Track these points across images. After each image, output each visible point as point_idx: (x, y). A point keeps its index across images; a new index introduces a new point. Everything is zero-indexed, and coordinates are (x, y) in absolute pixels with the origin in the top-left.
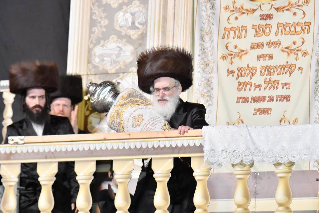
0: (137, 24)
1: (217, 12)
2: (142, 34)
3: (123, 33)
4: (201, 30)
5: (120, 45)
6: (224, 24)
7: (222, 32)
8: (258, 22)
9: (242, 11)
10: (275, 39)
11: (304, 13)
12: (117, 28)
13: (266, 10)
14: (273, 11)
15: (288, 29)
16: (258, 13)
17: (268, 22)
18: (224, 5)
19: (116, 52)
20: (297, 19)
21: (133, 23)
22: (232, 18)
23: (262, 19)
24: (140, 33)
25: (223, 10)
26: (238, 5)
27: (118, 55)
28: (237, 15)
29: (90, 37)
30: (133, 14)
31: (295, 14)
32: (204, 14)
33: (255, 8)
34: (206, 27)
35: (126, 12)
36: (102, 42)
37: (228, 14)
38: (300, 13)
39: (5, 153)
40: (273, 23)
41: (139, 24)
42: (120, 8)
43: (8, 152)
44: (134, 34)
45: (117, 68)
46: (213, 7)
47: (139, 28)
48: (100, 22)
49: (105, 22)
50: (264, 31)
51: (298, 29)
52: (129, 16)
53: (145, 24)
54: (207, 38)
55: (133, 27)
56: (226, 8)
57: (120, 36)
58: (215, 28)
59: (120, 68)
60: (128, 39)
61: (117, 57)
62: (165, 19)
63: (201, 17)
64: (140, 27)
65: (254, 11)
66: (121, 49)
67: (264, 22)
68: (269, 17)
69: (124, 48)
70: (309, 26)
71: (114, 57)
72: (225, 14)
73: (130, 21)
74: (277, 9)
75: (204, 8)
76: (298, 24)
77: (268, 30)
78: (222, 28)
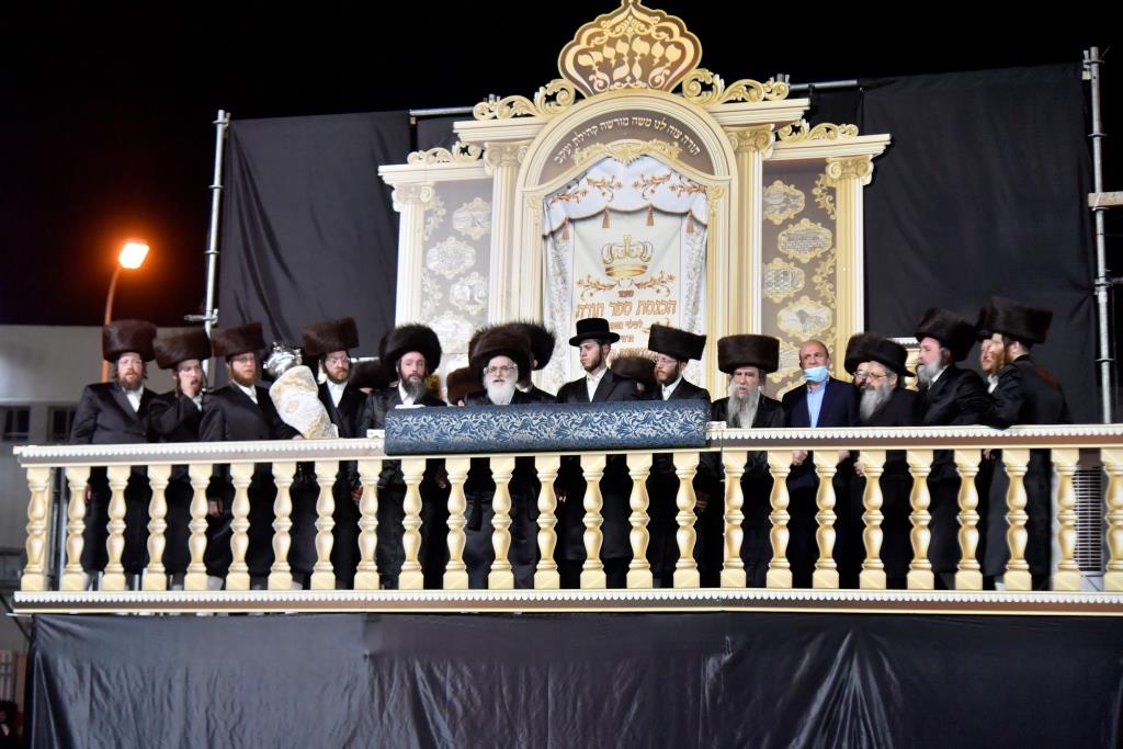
0: (476, 299)
1: (569, 287)
2: (482, 309)
3: (461, 309)
4: (551, 307)
5: (457, 322)
6: (578, 301)
7: (576, 310)
8: (617, 299)
9: (598, 287)
10: (635, 319)
11: (669, 291)
12: (453, 302)
13: (625, 286)
14: (633, 288)
15: (650, 308)
16: (616, 289)
17: (628, 299)
18: (577, 279)
19: (453, 330)
20: (660, 297)
21: (472, 297)
22: (587, 294)
23: (621, 296)
24: (480, 308)
25: (575, 285)
26: (593, 280)
27: (454, 334)
28: (592, 290)
29: (421, 312)
30: (471, 287)
31: (658, 291)
32: (553, 288)
33: (613, 283)
34: (556, 303)
35: (463, 284)
36: (435, 317)
37: (582, 289)
38: (664, 290)
39: (364, 449)
40: (634, 300)
41: (480, 298)
42: (456, 280)
43: (367, 447)
44: (474, 310)
45: (454, 347)
46: (564, 281)
47: (478, 303)
48: (432, 296)
49: (438, 296)
50: (624, 309)
51: (662, 307)
52: (466, 289)
53: (486, 298)
54: (557, 316)
55: (472, 301)
56: (580, 283)
57: (457, 312)
58: (567, 306)
59: (457, 349)
60: (467, 316)
61: (453, 336)
62: (509, 293)
63: (550, 292)
64: (480, 301)
65: (612, 286)
66: (457, 327)
67: (623, 300)
68: (629, 293)
69: (462, 325)
70: (674, 305)
71: (450, 335)
72: (578, 290)
73: (468, 294)
74: (638, 285)
75: (554, 282)
76: (662, 302)
77: (628, 309)
78: (575, 305)
